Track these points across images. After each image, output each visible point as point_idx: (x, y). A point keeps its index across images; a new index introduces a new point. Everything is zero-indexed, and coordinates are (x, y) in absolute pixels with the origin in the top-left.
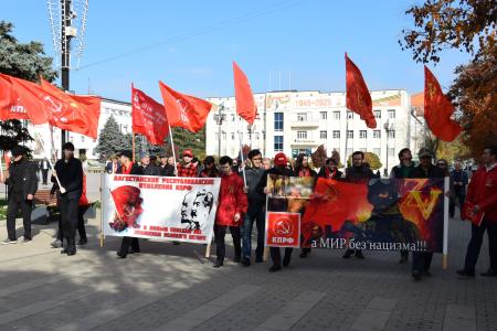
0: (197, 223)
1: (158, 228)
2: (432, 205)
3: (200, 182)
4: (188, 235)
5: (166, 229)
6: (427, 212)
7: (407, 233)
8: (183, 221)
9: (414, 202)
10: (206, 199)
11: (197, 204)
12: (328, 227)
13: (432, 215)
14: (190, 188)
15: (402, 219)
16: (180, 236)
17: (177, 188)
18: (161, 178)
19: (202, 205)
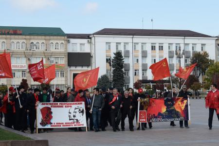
0: (77, 120)
1: (60, 123)
2: (184, 105)
3: (76, 104)
4: (73, 125)
5: (63, 123)
6: (183, 108)
7: (177, 115)
8: (70, 120)
9: (179, 104)
10: (80, 110)
11: (76, 112)
12: (154, 115)
13: (185, 108)
14: (71, 107)
15: (176, 111)
16: (70, 126)
17: (66, 107)
18: (59, 103)
19: (78, 113)
